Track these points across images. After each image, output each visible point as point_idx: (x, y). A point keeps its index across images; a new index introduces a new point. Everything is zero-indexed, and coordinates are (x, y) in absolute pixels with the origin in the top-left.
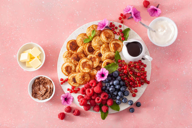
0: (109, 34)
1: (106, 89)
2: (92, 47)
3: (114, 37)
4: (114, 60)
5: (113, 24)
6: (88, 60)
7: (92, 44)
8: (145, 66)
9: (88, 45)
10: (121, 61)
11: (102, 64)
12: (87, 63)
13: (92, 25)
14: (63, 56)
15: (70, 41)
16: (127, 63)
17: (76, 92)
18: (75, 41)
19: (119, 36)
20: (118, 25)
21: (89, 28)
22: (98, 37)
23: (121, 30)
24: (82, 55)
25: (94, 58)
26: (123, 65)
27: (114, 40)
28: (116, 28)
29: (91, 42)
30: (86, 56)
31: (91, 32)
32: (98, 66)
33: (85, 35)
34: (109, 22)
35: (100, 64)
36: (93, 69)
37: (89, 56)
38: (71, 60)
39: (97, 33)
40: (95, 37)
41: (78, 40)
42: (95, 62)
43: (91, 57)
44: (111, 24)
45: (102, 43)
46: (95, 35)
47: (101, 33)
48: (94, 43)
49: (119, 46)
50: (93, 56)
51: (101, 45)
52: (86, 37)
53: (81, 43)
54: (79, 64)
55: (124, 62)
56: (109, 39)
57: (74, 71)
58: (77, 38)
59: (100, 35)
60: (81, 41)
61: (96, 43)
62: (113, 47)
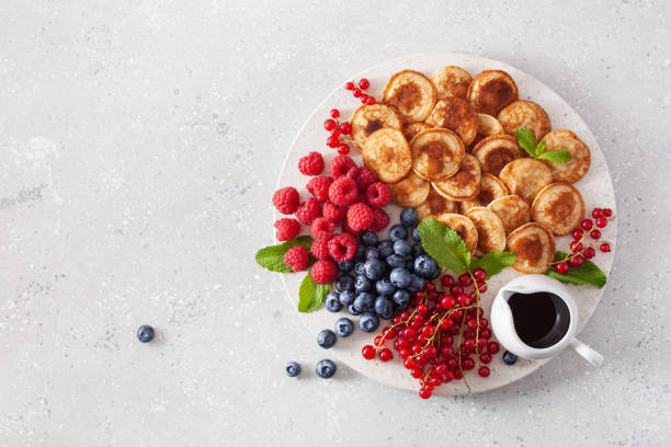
0: (570, 213)
1: (367, 245)
2: (505, 163)
3: (561, 236)
4: (479, 253)
5: (608, 218)
6: (457, 159)
7: (517, 162)
8: (484, 373)
9: (509, 145)
10: (481, 282)
11: (453, 212)
12: (447, 159)
13: (585, 146)
14: (453, 67)
15: (511, 78)
16: (479, 304)
17: (334, 143)
18: (516, 98)
19: (570, 252)
20: (608, 241)
21: (575, 137)
22: (547, 176)
23: (590, 253)
24: (470, 135)
25: (472, 178)
26: (467, 291)
27: (550, 237)
28: (596, 235)
29: (524, 155)
30: (470, 149)
31: (563, 147)
32: (443, 200)
33: (546, 129)
34: (612, 206)
35: (450, 206)
36: (428, 185)
37: (472, 158)
38: (443, 99)
39: (562, 168)
40: (546, 163)
41: (521, 107)
42: (458, 186)
43: (472, 167)
44: (608, 213)
45: (527, 195)
46: (555, 164)
47: (565, 182)
48: (522, 166)
49: (534, 260)
50: (476, 172)
51: (520, 193)
52: (538, 133)
53: (514, 121)
54: (437, 131)
55: (481, 292)
56: (550, 217)
57: (406, 117)
58: (525, 101)
59: (555, 181)
60: (521, 119)
61: (526, 175)
62: (526, 239)
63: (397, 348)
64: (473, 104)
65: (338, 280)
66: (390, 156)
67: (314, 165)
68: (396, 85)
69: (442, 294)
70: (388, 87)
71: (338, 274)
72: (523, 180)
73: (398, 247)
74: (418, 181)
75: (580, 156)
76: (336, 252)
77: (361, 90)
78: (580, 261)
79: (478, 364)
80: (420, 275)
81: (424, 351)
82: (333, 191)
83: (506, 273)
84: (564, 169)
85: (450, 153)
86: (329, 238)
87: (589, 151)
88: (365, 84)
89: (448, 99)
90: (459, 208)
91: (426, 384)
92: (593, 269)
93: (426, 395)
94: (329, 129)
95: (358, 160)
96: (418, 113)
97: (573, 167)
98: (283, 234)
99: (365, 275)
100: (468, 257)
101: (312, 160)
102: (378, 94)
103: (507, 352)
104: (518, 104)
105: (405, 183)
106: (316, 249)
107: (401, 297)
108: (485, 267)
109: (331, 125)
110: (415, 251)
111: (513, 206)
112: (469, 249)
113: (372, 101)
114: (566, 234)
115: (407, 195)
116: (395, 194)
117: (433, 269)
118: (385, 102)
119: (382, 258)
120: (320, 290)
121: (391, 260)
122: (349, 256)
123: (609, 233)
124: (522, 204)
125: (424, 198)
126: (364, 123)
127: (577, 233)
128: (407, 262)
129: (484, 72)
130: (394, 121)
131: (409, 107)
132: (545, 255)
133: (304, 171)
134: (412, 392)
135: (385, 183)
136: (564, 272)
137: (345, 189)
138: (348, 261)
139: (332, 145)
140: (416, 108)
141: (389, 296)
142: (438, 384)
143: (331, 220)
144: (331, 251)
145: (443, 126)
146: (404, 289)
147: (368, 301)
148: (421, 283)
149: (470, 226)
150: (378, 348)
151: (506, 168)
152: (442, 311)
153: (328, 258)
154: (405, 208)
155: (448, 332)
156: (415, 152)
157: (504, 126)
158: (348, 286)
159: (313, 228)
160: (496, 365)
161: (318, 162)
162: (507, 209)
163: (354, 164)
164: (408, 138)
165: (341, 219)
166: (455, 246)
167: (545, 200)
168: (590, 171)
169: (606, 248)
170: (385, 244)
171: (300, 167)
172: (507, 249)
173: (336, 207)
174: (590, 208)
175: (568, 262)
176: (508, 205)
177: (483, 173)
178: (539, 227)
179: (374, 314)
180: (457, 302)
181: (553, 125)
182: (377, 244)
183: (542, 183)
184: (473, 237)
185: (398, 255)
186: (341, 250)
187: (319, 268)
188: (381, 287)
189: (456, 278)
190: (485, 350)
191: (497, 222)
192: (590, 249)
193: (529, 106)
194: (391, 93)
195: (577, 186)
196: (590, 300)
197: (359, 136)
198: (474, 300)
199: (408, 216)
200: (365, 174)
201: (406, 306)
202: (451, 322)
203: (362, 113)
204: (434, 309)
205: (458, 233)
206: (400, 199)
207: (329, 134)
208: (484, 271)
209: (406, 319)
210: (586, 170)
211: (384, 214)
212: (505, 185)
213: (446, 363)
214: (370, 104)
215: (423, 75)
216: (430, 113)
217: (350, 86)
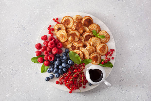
0: (105, 50)
1: (57, 57)
2: (90, 38)
3: (103, 55)
4: (83, 59)
5: (113, 52)
6: (78, 37)
7: (93, 38)
8: (84, 87)
9: (91, 34)
10: (84, 66)
11: (77, 49)
12: (76, 37)
13: (109, 34)
14: (78, 15)
15: (91, 18)
16: (83, 71)
17: (50, 33)
18: (93, 23)
19: (105, 59)
20: (113, 57)
21: (106, 32)
22: (100, 41)
23: (109, 60)
24: (81, 31)
25: (82, 42)
26: (80, 68)
27: (100, 56)
28: (111, 55)
29: (94, 36)
30: (81, 35)
31: (103, 35)
32: (75, 47)
33: (100, 30)
34: (115, 49)
35: (77, 48)
36: (72, 43)
37: (82, 37)
38: (75, 23)
39: (103, 40)
40: (99, 38)
41: (94, 25)
42: (78, 44)
43: (82, 39)
44: (114, 50)
45: (95, 46)
46: (101, 39)
47: (104, 43)
48: (94, 39)
49: (96, 61)
50: (83, 40)
51: (93, 45)
52: (98, 31)
53: (92, 28)
54: (74, 30)
55: (84, 68)
56: (100, 51)
57: (67, 27)
58: (95, 24)
59: (101, 43)
60: (94, 28)
61: (94, 41)
62: (94, 56)
63: (64, 81)
64: (82, 24)
65: (50, 65)
66: (63, 36)
67: (45, 38)
68: (64, 19)
69: (75, 69)
70: (63, 20)
71: (50, 64)
72: (94, 42)
73: (64, 58)
74: (69, 42)
75: (107, 37)
76: (49, 59)
77: (56, 20)
78: (107, 61)
79: (83, 85)
80: (69, 64)
81: (70, 82)
82: (49, 44)
83: (90, 64)
84: (104, 40)
85: (77, 36)
86: (48, 56)
87: (109, 36)
88: (57, 19)
89: (77, 23)
90: (79, 49)
91: (70, 90)
92: (110, 63)
93: (70, 92)
94: (48, 29)
95: (55, 37)
96: (70, 26)
97: (106, 39)
98: (37, 54)
99: (56, 64)
100: (81, 60)
101: (44, 37)
102: (60, 22)
103: (89, 83)
104: (93, 24)
105: (66, 43)
106: (45, 58)
107: (65, 70)
108: (85, 63)
109: (49, 29)
110: (68, 59)
111: (91, 48)
112: (81, 58)
113: (59, 23)
114: (104, 55)
115: (67, 45)
116: (63, 45)
117: (72, 63)
118: (62, 23)
119: (60, 60)
120: (46, 67)
121: (62, 61)
122: (52, 60)
123: (114, 55)
124: (93, 48)
125: (71, 46)
126: (57, 28)
127: (106, 55)
128: (66, 61)
129: (85, 17)
130: (64, 28)
131: (67, 25)
132: (99, 60)
133: (43, 39)
134: (68, 92)
135: (61, 42)
136: (103, 64)
137: (52, 44)
138: (52, 61)
139: (49, 33)
140: (69, 25)
141: (62, 69)
142: (73, 90)
143: (48, 51)
144: (48, 58)
145: (75, 29)
146: (65, 68)
147: (57, 70)
148: (69, 66)
149: (81, 53)
150: (59, 81)
151: (90, 40)
152: (74, 73)
153: (48, 60)
154: (66, 49)
155: (76, 78)
156: (68, 35)
157: (90, 29)
158: (52, 67)
159: (44, 53)
160: (87, 85)
161: (46, 37)
162: (90, 49)
163: (54, 38)
164: (67, 32)
165: (51, 51)
166: (77, 58)
167: (99, 47)
168: (110, 40)
169: (113, 58)
170: (61, 57)
171: (42, 38)
172: (90, 58)
173: (50, 48)
174: (109, 49)
175: (104, 62)
176: (90, 48)
177: (84, 40)
178: (98, 53)
179: (59, 73)
180: (78, 71)
181: (101, 29)
182: (60, 57)
183: (98, 43)
184: (82, 56)
185: (64, 60)
186: (51, 58)
187: (45, 62)
188: (60, 67)
189: (78, 65)
190: (84, 82)
191: (87, 52)
192: (109, 59)
193: (96, 25)
194: (63, 21)
195: (106, 44)
196: (109, 71)
197: (56, 31)
198: (82, 70)
199: (67, 50)
200: (57, 40)
201: (66, 71)
202: (76, 76)
203: (56, 26)
204: (72, 72)
205: (78, 55)
206: (65, 46)
207: (49, 31)
208: (84, 63)
209: (66, 75)
210: (109, 40)
211: (61, 50)
212: (90, 43)
213: (75, 85)
214: (58, 24)
215: (71, 17)
216: (72, 26)
217: (54, 19)
